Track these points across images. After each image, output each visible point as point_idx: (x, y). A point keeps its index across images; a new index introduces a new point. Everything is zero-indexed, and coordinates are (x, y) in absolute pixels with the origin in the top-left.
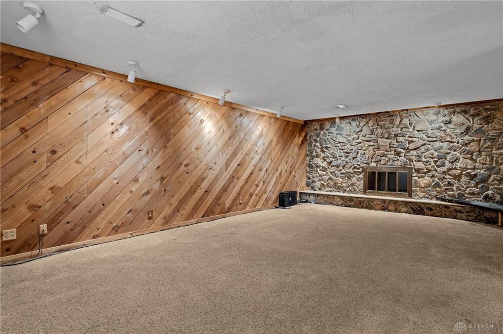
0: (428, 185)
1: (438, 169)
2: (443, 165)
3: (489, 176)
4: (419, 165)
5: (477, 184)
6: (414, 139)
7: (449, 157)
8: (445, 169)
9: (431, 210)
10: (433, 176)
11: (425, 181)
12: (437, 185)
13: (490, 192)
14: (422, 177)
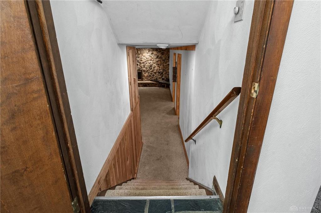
0: (147, 76)
1: (150, 70)
2: (151, 69)
3: (163, 72)
4: (144, 69)
5: (161, 75)
6: (142, 59)
7: (153, 66)
8: (152, 70)
9: (149, 85)
10: (149, 73)
11: (146, 75)
12: (150, 76)
13: (163, 77)
14: (146, 73)
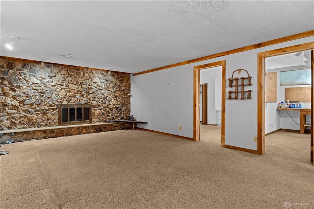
0: (99, 115)
1: (103, 105)
2: (105, 103)
3: (122, 108)
4: (94, 103)
5: (119, 112)
6: (93, 87)
7: (108, 99)
8: (106, 105)
9: (105, 128)
10: (101, 109)
11: (97, 112)
12: (103, 114)
13: (122, 115)
14: (96, 110)
